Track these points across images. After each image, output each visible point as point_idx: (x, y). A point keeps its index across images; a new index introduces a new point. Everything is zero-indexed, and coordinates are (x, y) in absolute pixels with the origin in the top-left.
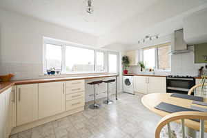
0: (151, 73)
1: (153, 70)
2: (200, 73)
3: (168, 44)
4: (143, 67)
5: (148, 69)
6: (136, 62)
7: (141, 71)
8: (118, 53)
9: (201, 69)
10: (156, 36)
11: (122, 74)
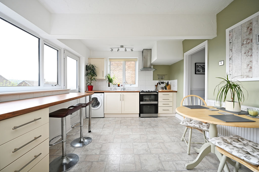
0: (119, 89)
1: (122, 85)
2: (156, 88)
3: (135, 60)
4: (111, 82)
5: (116, 84)
6: (105, 75)
7: (109, 86)
8: (79, 57)
9: (157, 85)
10: (132, 49)
11: (85, 92)
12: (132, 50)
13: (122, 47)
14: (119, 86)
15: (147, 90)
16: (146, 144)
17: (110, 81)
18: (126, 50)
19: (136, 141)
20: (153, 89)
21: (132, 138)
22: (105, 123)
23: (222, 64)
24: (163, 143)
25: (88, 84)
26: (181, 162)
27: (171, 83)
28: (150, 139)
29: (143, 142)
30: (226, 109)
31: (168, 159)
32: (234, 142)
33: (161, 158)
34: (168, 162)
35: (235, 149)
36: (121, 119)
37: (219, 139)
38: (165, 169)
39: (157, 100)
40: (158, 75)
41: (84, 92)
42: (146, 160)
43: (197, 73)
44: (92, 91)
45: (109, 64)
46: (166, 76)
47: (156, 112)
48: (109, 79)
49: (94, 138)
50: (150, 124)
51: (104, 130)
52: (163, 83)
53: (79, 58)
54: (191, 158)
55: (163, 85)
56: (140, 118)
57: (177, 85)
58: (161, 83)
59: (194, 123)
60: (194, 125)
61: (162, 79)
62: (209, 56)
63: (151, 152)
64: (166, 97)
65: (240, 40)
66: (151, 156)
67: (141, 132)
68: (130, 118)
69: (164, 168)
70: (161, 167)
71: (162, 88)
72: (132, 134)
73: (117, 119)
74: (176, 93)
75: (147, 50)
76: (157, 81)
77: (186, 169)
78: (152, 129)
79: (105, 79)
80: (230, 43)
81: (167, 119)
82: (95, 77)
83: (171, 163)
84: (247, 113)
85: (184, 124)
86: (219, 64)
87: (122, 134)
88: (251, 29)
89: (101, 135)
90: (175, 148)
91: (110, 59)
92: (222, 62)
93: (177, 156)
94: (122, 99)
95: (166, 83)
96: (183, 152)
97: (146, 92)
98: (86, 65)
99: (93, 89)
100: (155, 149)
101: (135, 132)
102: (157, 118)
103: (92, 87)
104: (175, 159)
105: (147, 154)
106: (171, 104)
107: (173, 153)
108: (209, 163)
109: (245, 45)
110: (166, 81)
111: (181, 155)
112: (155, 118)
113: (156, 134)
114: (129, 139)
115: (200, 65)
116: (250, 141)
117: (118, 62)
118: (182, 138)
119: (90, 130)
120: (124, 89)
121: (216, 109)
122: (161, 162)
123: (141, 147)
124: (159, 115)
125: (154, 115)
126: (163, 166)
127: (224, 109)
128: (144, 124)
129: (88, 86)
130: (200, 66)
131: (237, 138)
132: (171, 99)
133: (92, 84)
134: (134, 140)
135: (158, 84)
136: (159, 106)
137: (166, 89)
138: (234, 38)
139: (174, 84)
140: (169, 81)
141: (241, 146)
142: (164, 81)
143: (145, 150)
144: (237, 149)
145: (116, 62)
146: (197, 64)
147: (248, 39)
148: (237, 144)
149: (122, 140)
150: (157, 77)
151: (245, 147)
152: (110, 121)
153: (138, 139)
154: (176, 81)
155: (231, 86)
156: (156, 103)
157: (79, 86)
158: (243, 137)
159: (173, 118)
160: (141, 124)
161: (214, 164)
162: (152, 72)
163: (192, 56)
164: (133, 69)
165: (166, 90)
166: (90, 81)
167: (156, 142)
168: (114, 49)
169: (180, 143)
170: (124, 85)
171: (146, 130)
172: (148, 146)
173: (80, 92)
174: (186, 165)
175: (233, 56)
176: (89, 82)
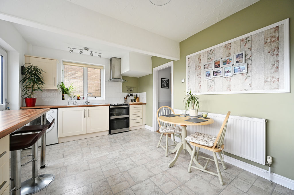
1: (83, 98)
2: (126, 101)
3: (101, 68)
4: (66, 94)
5: (74, 96)
6: (57, 84)
7: (63, 99)
8: (6, 51)
9: (127, 98)
10: (99, 54)
11: (20, 108)
12: (100, 56)
13: (86, 49)
14: (78, 98)
15: (116, 104)
16: (128, 159)
17: (65, 92)
18: (92, 55)
19: (117, 159)
20: (122, 102)
21: (111, 158)
22: (63, 151)
23: (184, 81)
24: (143, 153)
25: (26, 96)
26: (163, 164)
27: (139, 95)
28: (131, 153)
29: (125, 158)
30: (190, 115)
31: (153, 165)
32: (198, 137)
33: (147, 167)
34: (155, 167)
35: (201, 140)
36: (87, 141)
37: (191, 137)
38: (155, 174)
39: (128, 113)
40: (127, 87)
41: (18, 109)
42: (135, 173)
43: (162, 87)
44: (34, 106)
45: (62, 68)
46: (135, 88)
47: (128, 126)
48: (62, 89)
49: (56, 173)
50: (124, 139)
51: (68, 159)
52: (132, 95)
53: (6, 53)
54: (169, 158)
55: (132, 98)
56: (110, 135)
57: (146, 97)
58: (130, 96)
59: (170, 129)
60: (171, 130)
61: (131, 91)
62: (175, 74)
63: (136, 165)
64: (136, 110)
65: (194, 66)
66: (139, 168)
67: (118, 149)
68: (99, 138)
69: (153, 174)
70: (151, 174)
71: (131, 101)
72: (108, 154)
73: (80, 142)
74: (145, 105)
75: (116, 59)
76: (127, 94)
77: (169, 168)
78: (129, 143)
79: (57, 88)
80: (189, 66)
81: (138, 132)
82: (40, 86)
83: (157, 167)
84: (202, 116)
85: (163, 131)
86: (181, 81)
87: (96, 157)
88: (200, 60)
89: (66, 166)
90: (155, 155)
91: (64, 62)
92: (184, 80)
93: (159, 161)
94: (87, 115)
95: (135, 96)
96: (162, 156)
97: (114, 105)
98: (22, 66)
99: (36, 104)
100: (139, 161)
101: (111, 151)
102: (129, 132)
103: (35, 100)
104: (159, 163)
105: (134, 168)
106: (141, 116)
107: (155, 159)
108: (181, 158)
109: (197, 70)
110: (135, 94)
111: (161, 158)
112: (126, 132)
113: (134, 147)
114: (108, 159)
115: (164, 80)
116: (204, 134)
117: (76, 67)
118: (158, 145)
119: (43, 165)
120: (87, 102)
121: (184, 116)
122: (149, 170)
123: (125, 163)
124: (130, 128)
125: (126, 129)
126: (152, 172)
127: (188, 115)
128: (118, 140)
129: (26, 99)
130: (165, 82)
131: (198, 133)
132: (141, 111)
133: (34, 97)
134: (115, 158)
135: (127, 96)
136: (130, 119)
137: (135, 101)
138: (191, 64)
139: (143, 96)
140: (137, 93)
141: (202, 138)
142: (133, 94)
143: (130, 165)
144: (202, 140)
145: (73, 67)
146: (162, 79)
147: (199, 66)
148: (200, 137)
149: (100, 164)
150: (126, 89)
151: (204, 138)
152: (71, 146)
153: (119, 156)
154: (145, 94)
155: (192, 98)
156: (126, 116)
157: (7, 100)
158: (201, 133)
159: (143, 130)
160: (115, 141)
161: (184, 158)
162: (121, 83)
163: (159, 71)
164: (90, 77)
165: (135, 103)
166: (30, 91)
167: (138, 155)
168: (74, 51)
169: (157, 149)
170: (87, 98)
171: (123, 146)
172: (132, 160)
173: (9, 110)
174: (169, 165)
175: (190, 77)
176: (27, 92)
